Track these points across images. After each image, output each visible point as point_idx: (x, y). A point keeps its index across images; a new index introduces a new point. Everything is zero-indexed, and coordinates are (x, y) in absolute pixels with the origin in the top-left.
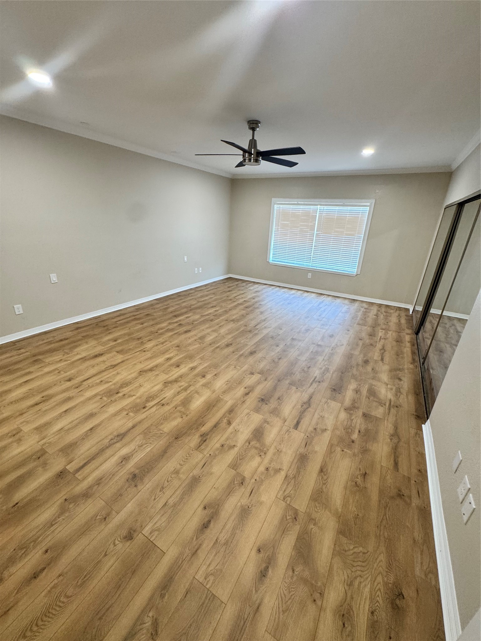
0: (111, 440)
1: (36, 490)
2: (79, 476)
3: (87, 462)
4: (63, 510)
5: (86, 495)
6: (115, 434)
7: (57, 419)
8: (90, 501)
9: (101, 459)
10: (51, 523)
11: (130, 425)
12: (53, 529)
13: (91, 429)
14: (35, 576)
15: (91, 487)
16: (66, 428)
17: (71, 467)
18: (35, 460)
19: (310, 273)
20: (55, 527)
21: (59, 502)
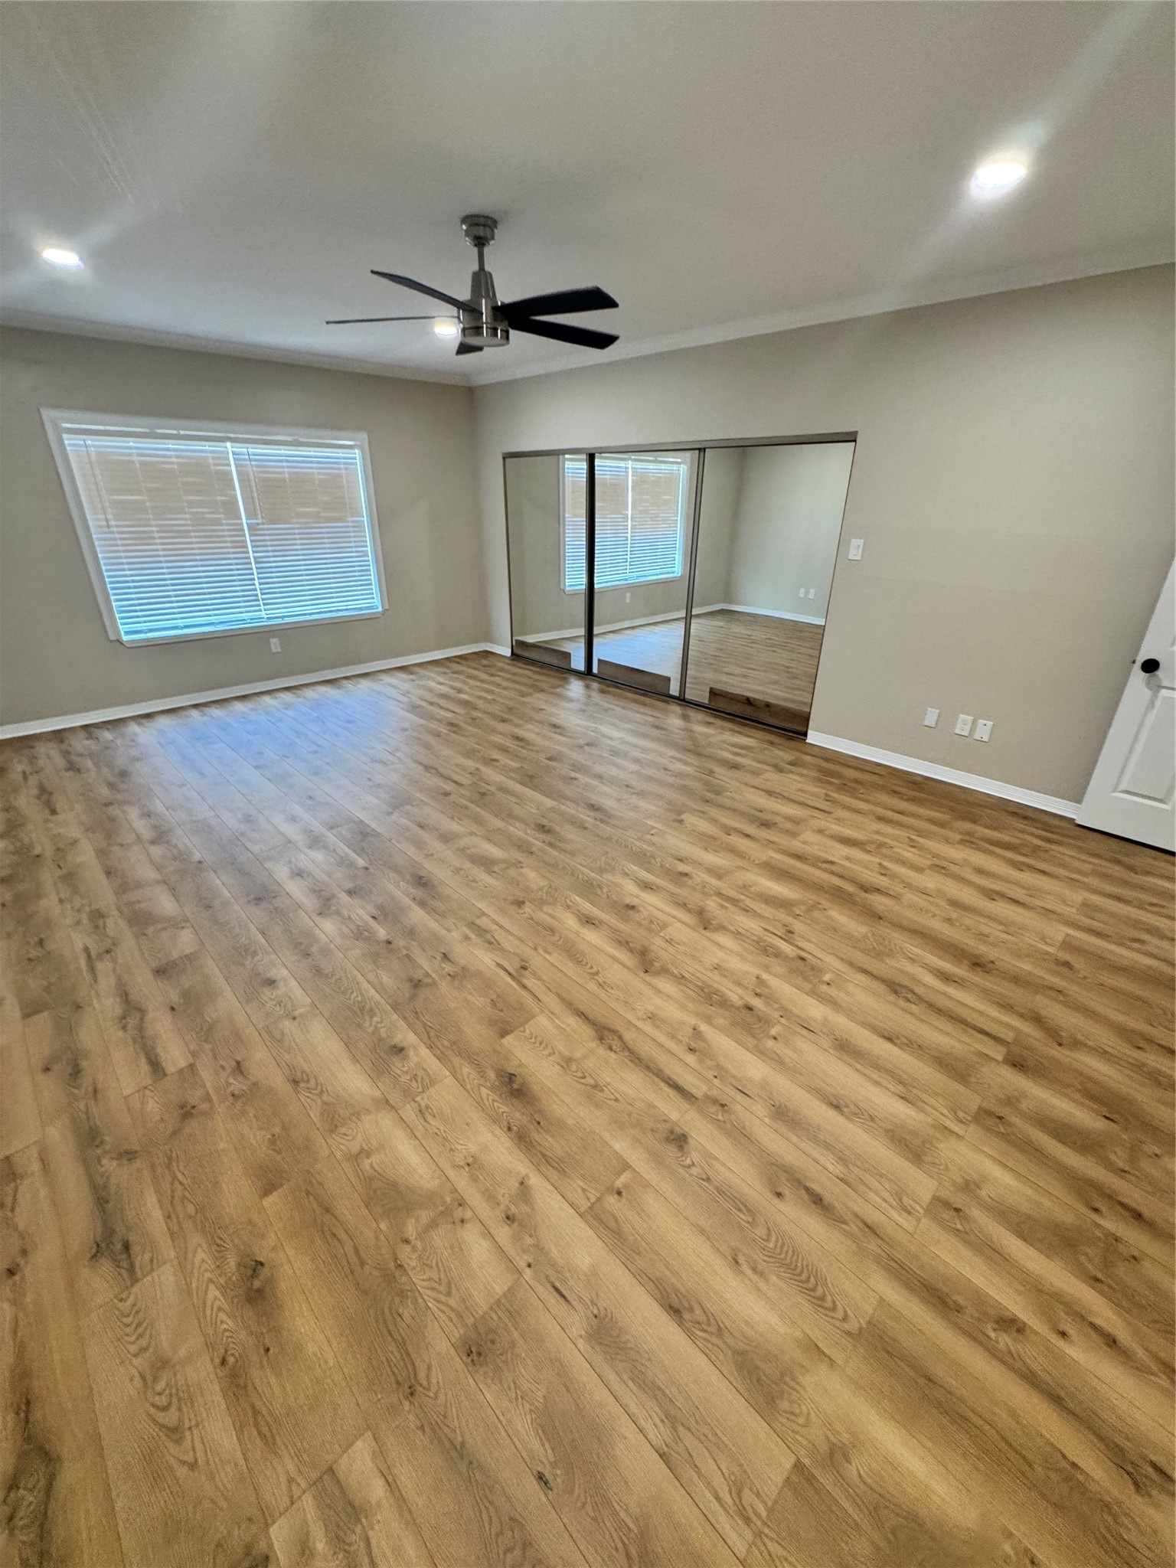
0: (910, 1002)
1: (1066, 1096)
2: (1009, 1036)
3: (975, 1030)
4: (1077, 1044)
5: (1038, 1020)
6: (892, 997)
7: (872, 1119)
8: (1044, 1013)
9: (959, 1010)
10: (1104, 1054)
11: (860, 977)
12: (1110, 1050)
13: (889, 1039)
14: (1138, 1216)
15: (1021, 1015)
16: (900, 1089)
17: (997, 1053)
18: (1010, 1124)
19: (274, 637)
20: (1106, 1048)
21: (1068, 1053)
